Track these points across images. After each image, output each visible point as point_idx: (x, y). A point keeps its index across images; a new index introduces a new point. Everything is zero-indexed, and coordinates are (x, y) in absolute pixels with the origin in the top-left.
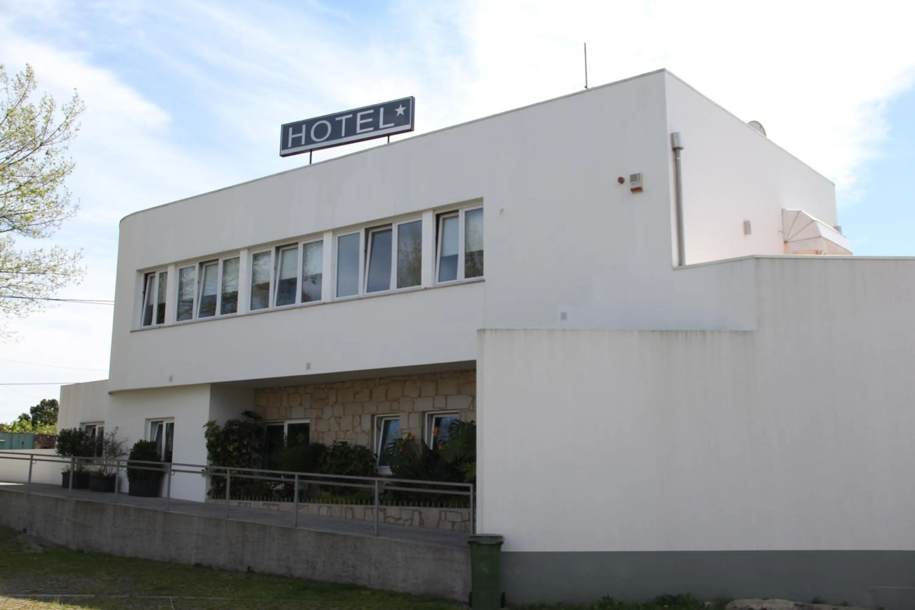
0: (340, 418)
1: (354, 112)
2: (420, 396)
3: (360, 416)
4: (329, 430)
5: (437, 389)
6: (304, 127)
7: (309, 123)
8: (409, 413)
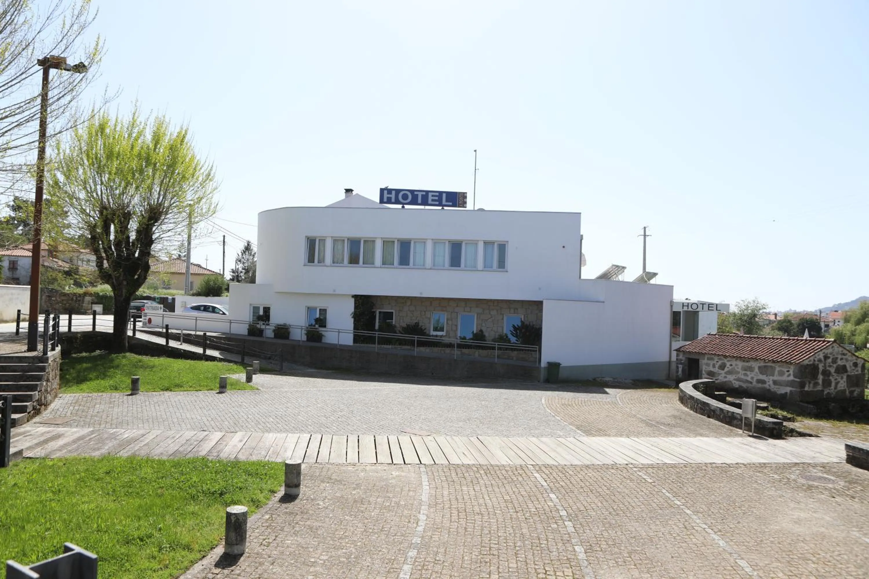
0: (413, 311)
1: (427, 192)
2: (457, 306)
3: (425, 312)
4: (407, 316)
5: (466, 304)
6: (393, 192)
7: (398, 191)
8: (452, 312)
